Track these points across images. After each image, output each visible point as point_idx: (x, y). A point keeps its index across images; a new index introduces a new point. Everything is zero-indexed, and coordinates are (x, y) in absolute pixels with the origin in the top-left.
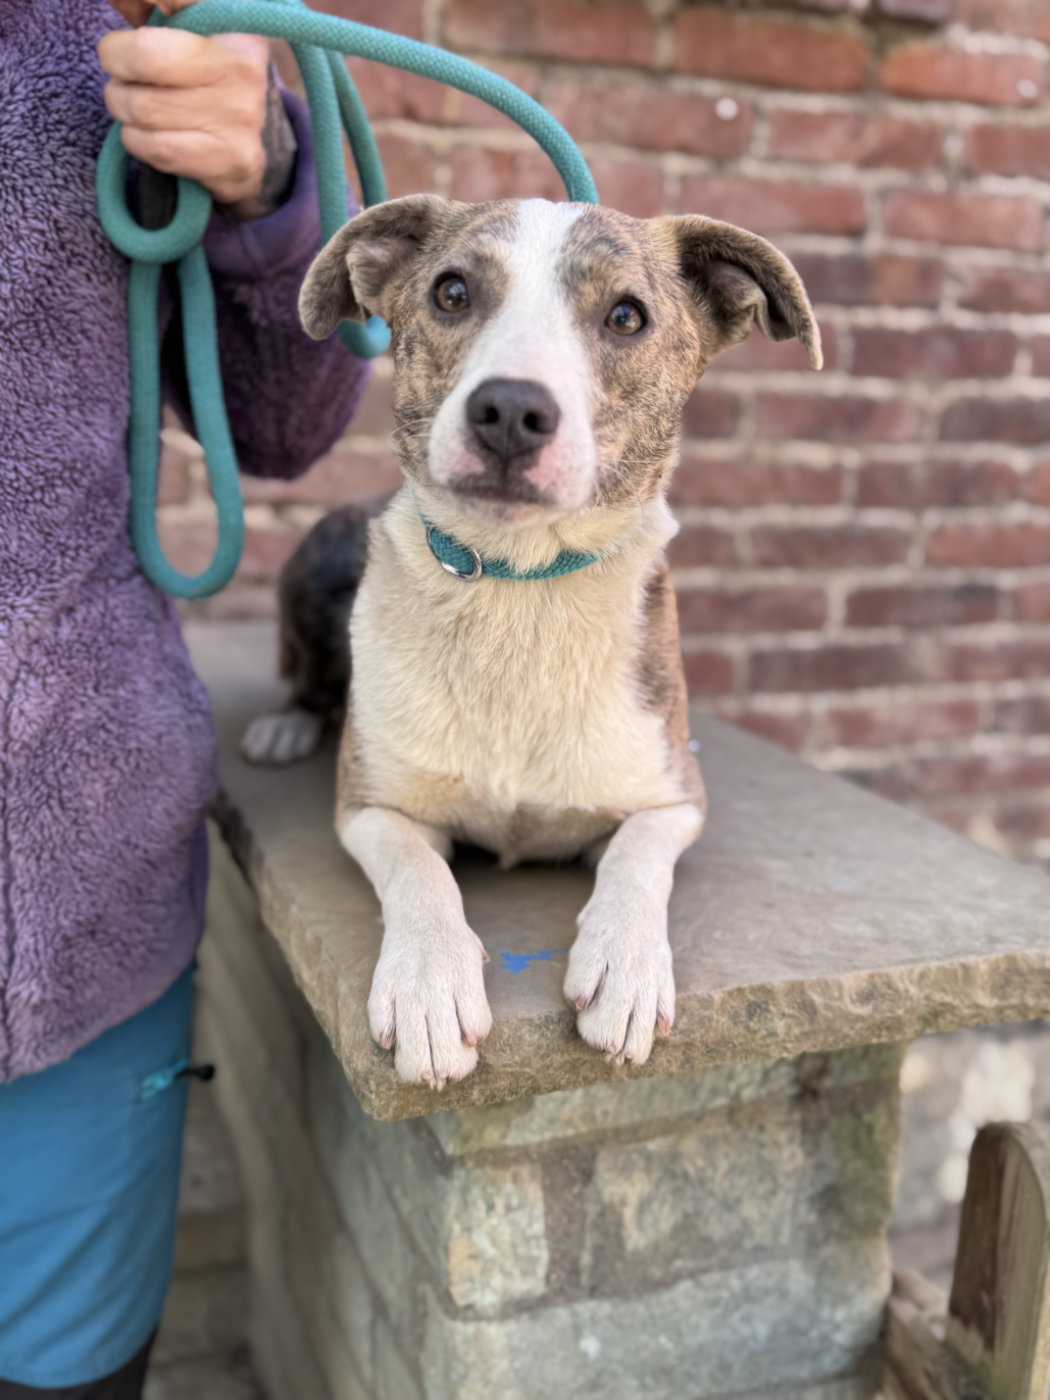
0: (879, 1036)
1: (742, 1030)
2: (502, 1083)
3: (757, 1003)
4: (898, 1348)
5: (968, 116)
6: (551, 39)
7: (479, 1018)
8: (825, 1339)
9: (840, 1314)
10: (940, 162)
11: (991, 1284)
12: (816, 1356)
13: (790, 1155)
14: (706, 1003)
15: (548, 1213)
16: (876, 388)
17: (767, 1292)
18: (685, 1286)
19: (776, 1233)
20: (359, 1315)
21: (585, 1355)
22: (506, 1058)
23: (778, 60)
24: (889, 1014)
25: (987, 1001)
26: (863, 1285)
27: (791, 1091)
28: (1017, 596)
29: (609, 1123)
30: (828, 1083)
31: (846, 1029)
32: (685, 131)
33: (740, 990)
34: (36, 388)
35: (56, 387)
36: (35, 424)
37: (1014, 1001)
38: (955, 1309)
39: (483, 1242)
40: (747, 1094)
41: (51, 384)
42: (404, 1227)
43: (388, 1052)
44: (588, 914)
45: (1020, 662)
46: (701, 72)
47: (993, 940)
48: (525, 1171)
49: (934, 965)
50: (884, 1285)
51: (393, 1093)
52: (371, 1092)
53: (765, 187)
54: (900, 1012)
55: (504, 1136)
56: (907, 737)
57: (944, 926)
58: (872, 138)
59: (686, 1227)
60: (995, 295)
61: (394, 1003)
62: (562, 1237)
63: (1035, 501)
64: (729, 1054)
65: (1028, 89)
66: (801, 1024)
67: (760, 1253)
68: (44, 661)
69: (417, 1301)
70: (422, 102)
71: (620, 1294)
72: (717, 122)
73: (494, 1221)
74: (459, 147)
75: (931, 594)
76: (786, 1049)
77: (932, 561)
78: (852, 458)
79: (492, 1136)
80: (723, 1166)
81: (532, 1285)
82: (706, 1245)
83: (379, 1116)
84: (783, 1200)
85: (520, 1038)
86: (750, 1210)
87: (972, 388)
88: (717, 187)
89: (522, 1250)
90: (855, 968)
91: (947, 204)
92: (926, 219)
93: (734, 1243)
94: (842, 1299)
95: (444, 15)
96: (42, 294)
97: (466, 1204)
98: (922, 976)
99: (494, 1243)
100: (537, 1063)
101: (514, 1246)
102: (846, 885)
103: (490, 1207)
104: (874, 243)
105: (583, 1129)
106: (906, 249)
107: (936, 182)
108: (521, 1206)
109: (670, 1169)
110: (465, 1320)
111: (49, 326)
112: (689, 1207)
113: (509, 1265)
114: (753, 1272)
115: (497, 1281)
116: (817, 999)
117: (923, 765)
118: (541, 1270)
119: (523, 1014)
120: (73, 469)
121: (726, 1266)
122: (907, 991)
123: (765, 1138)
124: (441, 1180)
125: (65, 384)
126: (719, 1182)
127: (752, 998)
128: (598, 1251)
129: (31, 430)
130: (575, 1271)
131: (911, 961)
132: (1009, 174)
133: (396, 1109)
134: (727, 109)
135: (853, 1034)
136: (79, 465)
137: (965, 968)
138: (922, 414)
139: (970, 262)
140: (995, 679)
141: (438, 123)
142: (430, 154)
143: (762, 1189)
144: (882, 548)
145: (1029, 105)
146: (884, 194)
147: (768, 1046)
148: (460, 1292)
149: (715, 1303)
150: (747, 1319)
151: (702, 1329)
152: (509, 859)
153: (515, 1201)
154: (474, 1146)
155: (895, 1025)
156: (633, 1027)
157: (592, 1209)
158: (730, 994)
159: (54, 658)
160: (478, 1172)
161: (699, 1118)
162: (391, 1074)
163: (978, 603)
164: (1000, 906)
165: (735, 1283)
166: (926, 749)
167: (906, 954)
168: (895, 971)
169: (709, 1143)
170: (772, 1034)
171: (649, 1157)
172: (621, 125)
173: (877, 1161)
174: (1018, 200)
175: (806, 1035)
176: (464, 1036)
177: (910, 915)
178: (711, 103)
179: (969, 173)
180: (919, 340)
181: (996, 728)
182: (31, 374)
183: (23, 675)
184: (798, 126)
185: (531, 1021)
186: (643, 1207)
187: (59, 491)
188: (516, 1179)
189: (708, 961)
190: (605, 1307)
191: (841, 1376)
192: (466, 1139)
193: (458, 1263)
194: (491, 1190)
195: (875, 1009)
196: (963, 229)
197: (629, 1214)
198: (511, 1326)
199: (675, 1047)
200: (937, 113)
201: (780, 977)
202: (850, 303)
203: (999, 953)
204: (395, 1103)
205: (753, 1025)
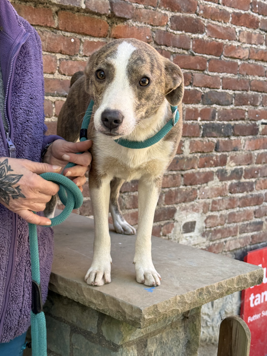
1: (199, 299)
13: (182, 334)
14: (194, 293)
23: (87, 27)
25: (236, 287)
27: (182, 318)
29: (149, 332)
31: (215, 296)
47: (234, 273)
48: (133, 347)
49: (228, 279)
55: (130, 338)
66: (208, 296)
72: (70, 44)
79: (128, 338)
80: (170, 339)
84: (181, 346)
86: (174, 350)
90: (215, 282)
98: (226, 282)
102: (194, 265)
105: (144, 334)
109: (161, 341)
112: (163, 351)
116: (211, 290)
122: (224, 286)
123: (178, 331)
126: (169, 343)
127: (200, 291)
131: (224, 279)
137: (233, 279)
143: (177, 344)
153: (132, 355)
154: (125, 342)
157: (146, 354)
158: (197, 291)
160: (125, 348)
161: (165, 328)
164: (228, 266)
168: (222, 282)
169: (168, 334)
170: (204, 299)
171: (157, 339)
177: (214, 270)
178: (70, 39)
186: (155, 352)
188: (132, 349)
192: (123, 340)
194: (128, 352)
195: (220, 291)
197: (153, 354)
201: (204, 286)
203: (237, 276)
205: (200, 297)
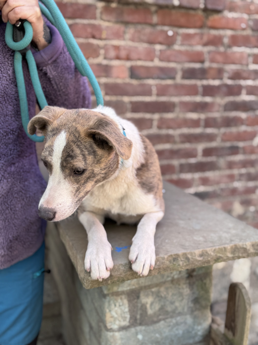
0: (205, 264)
1: (172, 264)
2: (116, 279)
3: (175, 258)
4: (213, 335)
5: (229, 33)
6: (127, 18)
7: (110, 263)
8: (196, 334)
9: (199, 328)
10: (222, 44)
11: (234, 321)
12: (194, 337)
13: (186, 291)
14: (163, 258)
15: (129, 306)
16: (208, 99)
17: (182, 323)
18: (162, 322)
19: (183, 309)
20: (86, 329)
21: (138, 339)
22: (116, 273)
23: (183, 21)
24: (206, 260)
25: (230, 255)
26: (205, 320)
27: (186, 276)
28: (244, 148)
29: (143, 285)
30: (195, 273)
31: (197, 263)
32: (161, 39)
33: (171, 255)
34: (4, 113)
35: (9, 112)
36: (4, 121)
37: (237, 255)
38: (226, 326)
39: (114, 313)
40: (176, 277)
41: (8, 112)
42: (96, 309)
43: (89, 273)
44: (135, 238)
45: (245, 164)
46: (164, 24)
47: (231, 241)
48: (123, 297)
49: (217, 247)
50: (209, 321)
51: (90, 282)
52: (85, 282)
53: (180, 52)
54: (209, 259)
55: (118, 289)
56: (218, 183)
57: (220, 238)
58: (205, 39)
59: (162, 308)
60: (237, 76)
61: (90, 261)
62: (132, 312)
63: (248, 125)
64: (169, 270)
65: (243, 26)
66: (186, 262)
67: (180, 314)
68: (8, 176)
69: (99, 327)
70: (97, 34)
71: (147, 324)
72: (168, 36)
73: (116, 309)
74: (106, 45)
75: (223, 148)
76: (182, 269)
77: (223, 140)
78: (203, 116)
79: (115, 289)
80: (170, 294)
81: (126, 323)
82: (167, 313)
83: (87, 288)
84: (185, 301)
85: (120, 269)
86: (177, 304)
87: (231, 99)
88: (168, 52)
89: (123, 315)
90: (199, 249)
91: (224, 54)
92: (219, 58)
93: (174, 312)
94: (200, 324)
95: (101, 13)
96: (6, 91)
97: (110, 305)
98: (215, 250)
99: (117, 314)
100: (124, 274)
101: (121, 314)
102: (198, 227)
103: (115, 305)
104: (207, 64)
105: (137, 286)
106: (215, 65)
107: (222, 49)
108: (123, 305)
109: (158, 295)
110: (110, 332)
111: (7, 98)
112: (162, 303)
113: (120, 319)
114: (179, 318)
115: (117, 322)
116: (189, 256)
117: (222, 190)
118: (128, 320)
119: (120, 263)
120: (13, 131)
121: (172, 317)
122: (211, 254)
123: (180, 287)
124: (103, 299)
125: (11, 112)
126: (169, 297)
127: (174, 257)
128: (141, 315)
129: (3, 122)
130: (136, 319)
131: (212, 247)
132: (239, 46)
133: (91, 286)
134: (170, 33)
135: (198, 264)
136: (14, 130)
137: (225, 248)
138: (220, 105)
139: (231, 68)
140: (239, 168)
141: (101, 39)
142: (99, 47)
143: (180, 299)
144: (211, 138)
145: (244, 29)
146: (209, 52)
147: (178, 268)
148: (109, 325)
149: (169, 326)
150: (177, 330)
151: (167, 332)
152: (119, 223)
153: (121, 304)
154: (111, 291)
155: (208, 262)
156: (144, 268)
157: (139, 305)
158: (169, 256)
159: (10, 175)
160: (112, 298)
161: (164, 283)
162: (89, 278)
163: (234, 150)
164: (233, 232)
165: (174, 321)
166: (223, 186)
167: (211, 245)
168: (208, 249)
169: (167, 289)
170: (179, 265)
171: (153, 293)
172: (145, 38)
173: (207, 291)
174: (242, 53)
175: (187, 265)
176: (107, 268)
177: (212, 235)
178: (166, 32)
179: (230, 46)
180: (218, 88)
181: (240, 180)
182: (3, 110)
183: (3, 179)
184: (188, 37)
185: (122, 264)
186: (152, 304)
187: (9, 136)
188: (121, 299)
189: (164, 248)
190: (143, 328)
191: (200, 342)
192: (109, 290)
193: (108, 318)
194: (115, 301)
195: (204, 258)
196: (228, 60)
197: (148, 306)
198: (121, 333)
199: (156, 269)
200: (221, 32)
201: (181, 252)
202: (201, 79)
203: (232, 244)
204: (90, 285)
205: (175, 263)
